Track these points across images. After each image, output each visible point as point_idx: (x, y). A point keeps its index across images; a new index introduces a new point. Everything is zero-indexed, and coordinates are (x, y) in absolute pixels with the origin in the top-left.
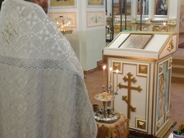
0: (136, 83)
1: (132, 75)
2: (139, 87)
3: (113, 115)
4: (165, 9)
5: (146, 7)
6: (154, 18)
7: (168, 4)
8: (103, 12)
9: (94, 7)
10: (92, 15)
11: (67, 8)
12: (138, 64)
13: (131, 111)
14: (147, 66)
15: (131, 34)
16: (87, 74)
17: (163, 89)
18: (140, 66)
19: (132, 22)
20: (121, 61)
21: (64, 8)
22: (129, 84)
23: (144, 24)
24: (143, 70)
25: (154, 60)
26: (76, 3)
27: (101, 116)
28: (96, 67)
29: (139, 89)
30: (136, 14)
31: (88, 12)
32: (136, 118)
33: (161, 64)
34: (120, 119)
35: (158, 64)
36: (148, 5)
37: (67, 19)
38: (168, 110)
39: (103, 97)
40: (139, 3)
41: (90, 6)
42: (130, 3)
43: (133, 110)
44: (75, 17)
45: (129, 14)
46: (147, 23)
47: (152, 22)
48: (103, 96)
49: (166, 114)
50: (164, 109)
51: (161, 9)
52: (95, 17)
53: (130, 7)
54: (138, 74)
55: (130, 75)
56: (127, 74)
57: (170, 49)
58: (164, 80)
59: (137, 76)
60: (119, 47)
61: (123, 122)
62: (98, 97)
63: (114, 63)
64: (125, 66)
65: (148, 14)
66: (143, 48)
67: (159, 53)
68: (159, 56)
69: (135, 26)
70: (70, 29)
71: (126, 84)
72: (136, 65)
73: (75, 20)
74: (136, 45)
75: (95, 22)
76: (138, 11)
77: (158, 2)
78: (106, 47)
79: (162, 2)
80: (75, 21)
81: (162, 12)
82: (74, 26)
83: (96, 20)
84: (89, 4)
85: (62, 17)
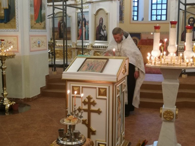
0: (96, 105)
1: (91, 98)
2: (99, 110)
3: (80, 139)
4: (105, 35)
5: (86, 33)
6: (95, 44)
7: (108, 30)
8: (46, 36)
9: (36, 31)
10: (35, 39)
11: (7, 31)
12: (98, 87)
13: (91, 135)
14: (106, 89)
15: (87, 58)
16: (30, 102)
17: (120, 110)
18: (99, 89)
19: (72, 47)
20: (81, 85)
21: (4, 31)
22: (89, 107)
23: (85, 49)
24: (102, 93)
25: (112, 83)
26: (18, 27)
27: (67, 140)
28: (40, 93)
29: (99, 112)
30: (76, 39)
31: (31, 36)
32: (96, 141)
33: (118, 87)
34: (86, 142)
35: (116, 86)
36: (88, 31)
37: (8, 43)
38: (123, 131)
39: (69, 121)
40: (79, 28)
41: (33, 30)
42: (70, 28)
43: (94, 133)
44: (16, 41)
45: (70, 39)
46: (87, 48)
47: (93, 48)
48: (69, 119)
49: (122, 134)
50: (121, 130)
51: (101, 35)
52: (38, 41)
53: (70, 32)
54: (98, 97)
55: (89, 98)
56: (87, 98)
57: (124, 72)
58: (120, 101)
59: (97, 98)
60: (78, 71)
61: (89, 145)
62: (64, 121)
63: (73, 87)
64: (84, 89)
65: (88, 40)
66: (102, 72)
67: (117, 76)
68: (117, 79)
69: (76, 51)
70: (12, 54)
71: (86, 107)
72: (96, 88)
73: (17, 43)
74: (94, 69)
75: (38, 46)
76: (78, 37)
77: (98, 28)
78: (64, 71)
79: (102, 29)
80: (16, 45)
81: (102, 38)
82: (16, 50)
83: (39, 44)
84: (32, 27)
85: (3, 40)
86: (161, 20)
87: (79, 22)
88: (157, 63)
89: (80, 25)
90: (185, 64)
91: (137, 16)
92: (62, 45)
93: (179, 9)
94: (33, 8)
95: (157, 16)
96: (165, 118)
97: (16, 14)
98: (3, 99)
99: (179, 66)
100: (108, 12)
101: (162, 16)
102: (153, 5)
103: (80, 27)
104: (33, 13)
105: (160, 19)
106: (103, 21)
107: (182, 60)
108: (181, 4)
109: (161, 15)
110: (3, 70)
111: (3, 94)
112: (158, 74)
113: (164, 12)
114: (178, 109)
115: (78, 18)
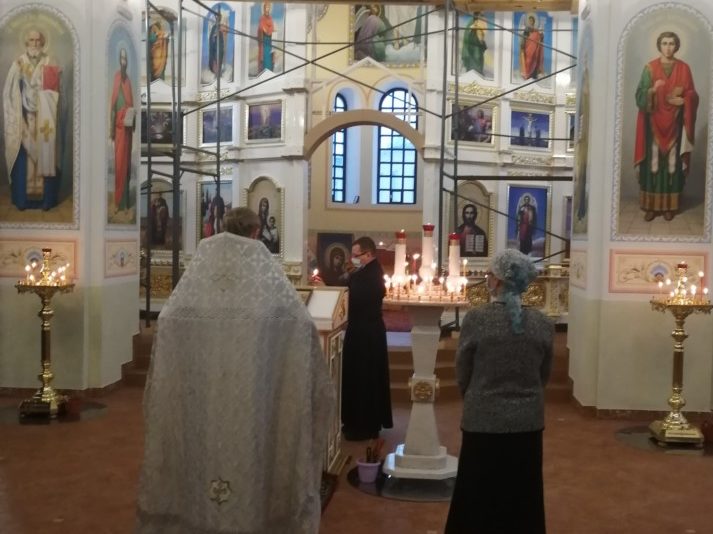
8: (135, 241)
9: (118, 228)
10: (115, 248)
25: (324, 333)
26: (79, 219)
28: (121, 378)
31: (108, 241)
40: (204, 220)
41: (112, 226)
44: (73, 252)
52: (119, 254)
67: (333, 321)
73: (73, 258)
75: (120, 265)
79: (266, 224)
83: (122, 259)
84: (110, 220)
85: (49, 250)
86: (401, 203)
87: (204, 207)
88: (401, 296)
89: (208, 213)
90: (449, 298)
91: (344, 190)
92: (171, 261)
93: (442, 189)
94: (113, 177)
95: (391, 194)
96: (417, 396)
97: (75, 191)
98: (42, 389)
99: (438, 302)
100: (279, 185)
101: (405, 193)
102: (381, 179)
103: (207, 217)
104: (113, 189)
105: (399, 200)
106: (267, 207)
107: (443, 292)
108: (445, 178)
109: (402, 191)
110: (44, 320)
111: (41, 378)
112: (399, 331)
113: (409, 184)
114: (439, 380)
115: (203, 195)
